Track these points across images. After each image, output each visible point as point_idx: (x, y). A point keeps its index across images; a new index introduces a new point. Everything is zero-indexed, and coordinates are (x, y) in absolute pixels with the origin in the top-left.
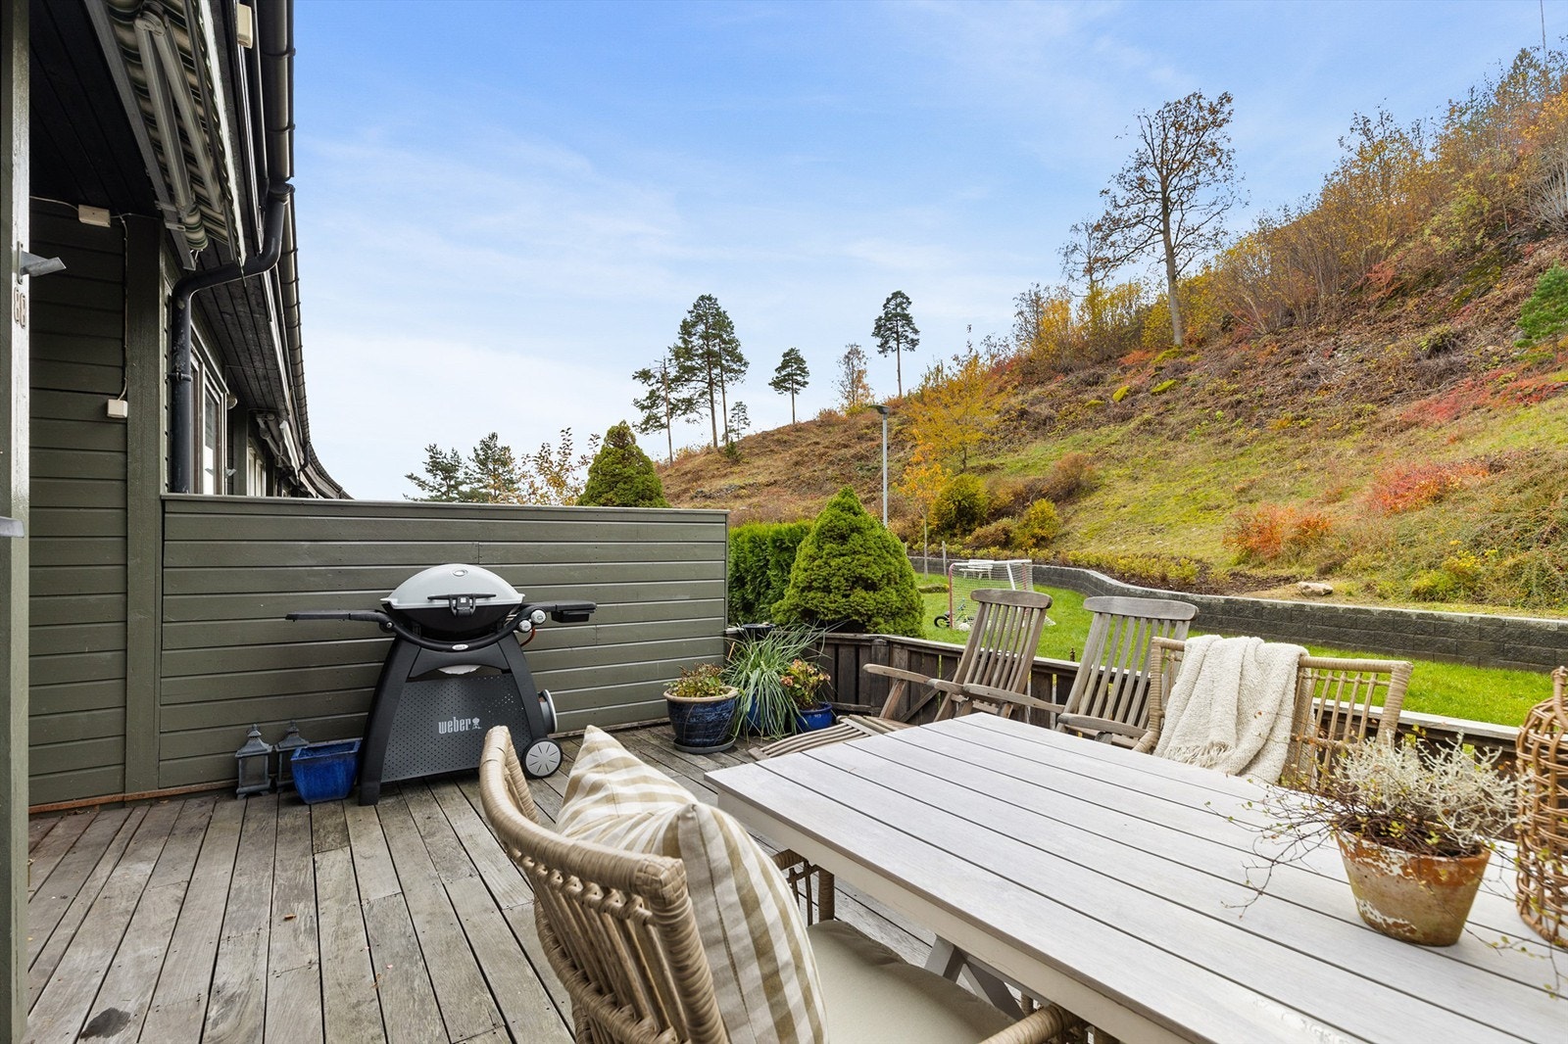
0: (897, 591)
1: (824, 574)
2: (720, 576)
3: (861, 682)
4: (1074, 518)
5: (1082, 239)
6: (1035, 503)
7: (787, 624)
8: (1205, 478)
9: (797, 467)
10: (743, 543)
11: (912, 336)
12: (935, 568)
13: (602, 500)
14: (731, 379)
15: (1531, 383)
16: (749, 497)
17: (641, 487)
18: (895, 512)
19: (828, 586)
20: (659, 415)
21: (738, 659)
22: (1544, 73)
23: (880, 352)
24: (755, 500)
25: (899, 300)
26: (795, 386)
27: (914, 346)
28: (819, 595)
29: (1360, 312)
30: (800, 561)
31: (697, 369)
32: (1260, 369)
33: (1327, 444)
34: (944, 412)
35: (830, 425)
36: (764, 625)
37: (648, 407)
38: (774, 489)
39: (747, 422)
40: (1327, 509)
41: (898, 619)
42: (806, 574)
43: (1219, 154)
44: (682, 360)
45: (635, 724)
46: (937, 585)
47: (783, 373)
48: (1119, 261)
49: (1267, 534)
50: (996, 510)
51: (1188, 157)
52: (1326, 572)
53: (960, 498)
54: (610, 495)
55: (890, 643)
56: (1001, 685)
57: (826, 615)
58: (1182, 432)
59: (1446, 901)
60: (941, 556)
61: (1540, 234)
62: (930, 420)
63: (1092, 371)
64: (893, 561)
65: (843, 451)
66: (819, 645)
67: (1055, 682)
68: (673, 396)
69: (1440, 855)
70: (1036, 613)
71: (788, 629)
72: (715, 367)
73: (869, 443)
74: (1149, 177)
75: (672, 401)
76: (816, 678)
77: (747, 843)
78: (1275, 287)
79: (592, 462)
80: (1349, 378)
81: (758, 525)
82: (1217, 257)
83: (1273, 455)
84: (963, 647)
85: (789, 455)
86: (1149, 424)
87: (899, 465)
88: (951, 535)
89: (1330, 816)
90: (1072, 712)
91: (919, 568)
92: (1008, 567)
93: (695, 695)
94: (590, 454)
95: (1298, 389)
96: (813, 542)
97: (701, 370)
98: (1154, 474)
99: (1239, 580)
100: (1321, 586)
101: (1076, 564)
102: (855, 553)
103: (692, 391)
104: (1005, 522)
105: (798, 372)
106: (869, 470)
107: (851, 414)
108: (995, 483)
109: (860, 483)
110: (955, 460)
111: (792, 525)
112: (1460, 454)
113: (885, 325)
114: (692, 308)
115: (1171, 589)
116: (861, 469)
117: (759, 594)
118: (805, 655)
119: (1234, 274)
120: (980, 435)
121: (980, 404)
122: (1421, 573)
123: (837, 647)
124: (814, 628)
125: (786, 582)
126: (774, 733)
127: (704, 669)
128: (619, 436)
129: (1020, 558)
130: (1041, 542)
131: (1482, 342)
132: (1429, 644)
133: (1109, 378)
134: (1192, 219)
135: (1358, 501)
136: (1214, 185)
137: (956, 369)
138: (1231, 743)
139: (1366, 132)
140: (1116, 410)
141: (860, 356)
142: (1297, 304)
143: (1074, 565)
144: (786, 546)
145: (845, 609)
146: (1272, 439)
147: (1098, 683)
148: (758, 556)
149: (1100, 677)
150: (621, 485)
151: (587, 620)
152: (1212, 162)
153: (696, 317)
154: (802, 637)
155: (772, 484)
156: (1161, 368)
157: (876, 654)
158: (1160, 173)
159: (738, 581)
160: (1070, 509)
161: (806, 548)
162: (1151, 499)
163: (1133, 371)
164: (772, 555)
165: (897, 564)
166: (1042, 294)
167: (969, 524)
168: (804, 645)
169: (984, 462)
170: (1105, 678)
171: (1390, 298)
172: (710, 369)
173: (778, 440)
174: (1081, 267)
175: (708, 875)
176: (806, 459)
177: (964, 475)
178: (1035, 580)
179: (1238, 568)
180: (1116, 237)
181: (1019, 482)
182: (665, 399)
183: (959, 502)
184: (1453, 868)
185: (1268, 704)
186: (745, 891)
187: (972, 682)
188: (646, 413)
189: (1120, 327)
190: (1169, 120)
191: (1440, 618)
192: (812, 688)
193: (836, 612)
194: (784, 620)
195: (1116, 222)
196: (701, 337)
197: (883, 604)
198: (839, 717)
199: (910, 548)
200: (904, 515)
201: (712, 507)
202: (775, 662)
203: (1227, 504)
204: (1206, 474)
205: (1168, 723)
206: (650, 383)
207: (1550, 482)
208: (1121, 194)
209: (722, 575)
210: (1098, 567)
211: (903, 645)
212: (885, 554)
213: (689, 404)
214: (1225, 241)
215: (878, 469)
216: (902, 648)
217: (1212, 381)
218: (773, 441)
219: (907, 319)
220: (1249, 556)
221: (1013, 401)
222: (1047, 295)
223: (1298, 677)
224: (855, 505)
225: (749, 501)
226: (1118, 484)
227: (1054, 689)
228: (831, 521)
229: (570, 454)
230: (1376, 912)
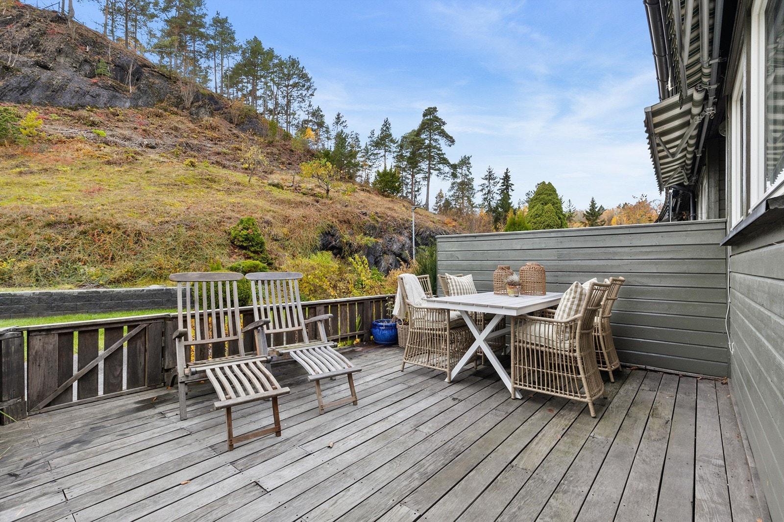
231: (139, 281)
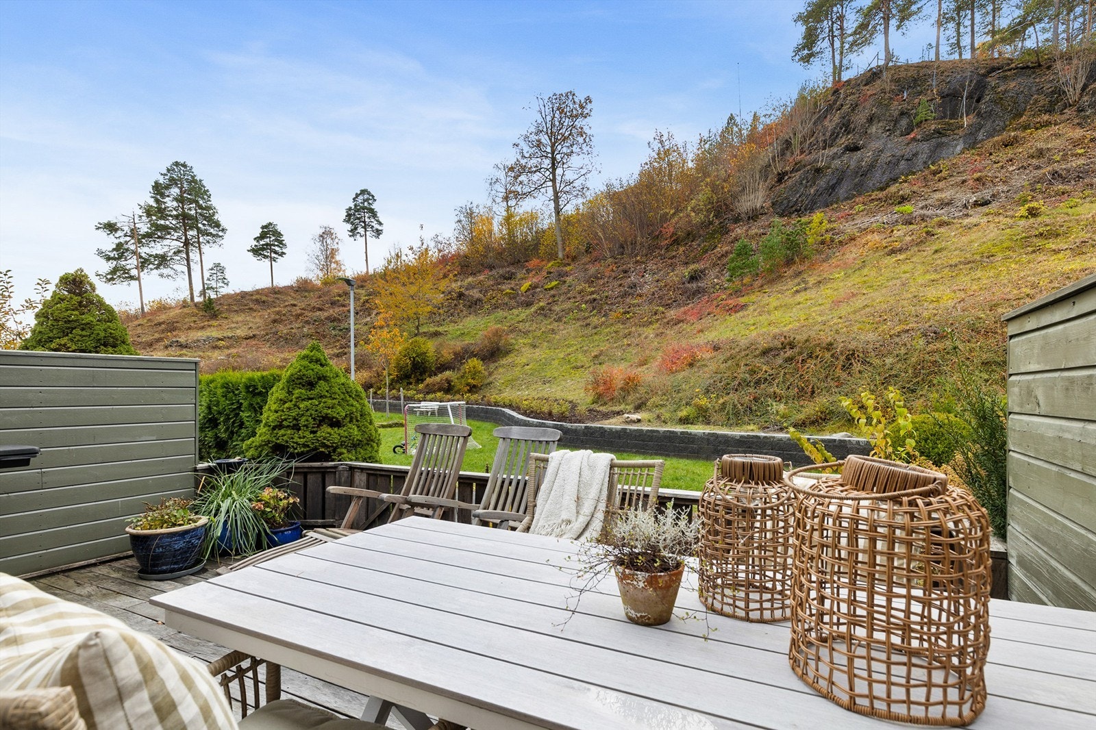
0: (358, 427)
1: (293, 414)
2: (190, 418)
3: (327, 501)
4: (495, 372)
5: (501, 175)
6: (469, 361)
7: (259, 457)
8: (575, 347)
9: (276, 324)
10: (216, 388)
11: (377, 226)
12: (395, 408)
13: (53, 345)
14: (208, 242)
15: (732, 302)
16: (228, 348)
17: (102, 334)
18: (362, 364)
19: (298, 425)
20: (128, 267)
21: (209, 492)
22: (740, 130)
23: (350, 236)
24: (233, 351)
25: (366, 196)
26: (273, 255)
27: (379, 234)
28: (289, 432)
29: (657, 251)
30: (272, 403)
31: (171, 228)
32: (606, 280)
33: (640, 330)
34: (403, 289)
35: (306, 291)
36: (236, 459)
37: (114, 259)
38: (253, 342)
39: (226, 281)
40: (639, 369)
41: (359, 449)
42: (276, 415)
43: (584, 136)
44: (154, 218)
45: (93, 561)
46: (396, 421)
47: (262, 243)
48: (526, 195)
49: (609, 385)
50: (441, 365)
51: (567, 134)
52: (638, 408)
53: (414, 355)
54: (64, 340)
55: (352, 468)
56: (436, 494)
57: (296, 449)
58: (563, 316)
59: (664, 597)
60: (400, 400)
61: (737, 220)
62: (391, 294)
63: (508, 269)
64: (355, 403)
65: (318, 313)
66: (289, 474)
67: (474, 488)
68: (144, 251)
69: (661, 572)
70: (461, 440)
71: (259, 462)
72: (191, 228)
73: (341, 309)
74: (543, 141)
75: (143, 255)
76: (286, 501)
77: (164, 656)
78: (615, 229)
79: (40, 306)
80: (652, 290)
81: (231, 373)
82: (583, 204)
83: (613, 335)
84: (409, 468)
85: (269, 314)
86: (543, 309)
87: (367, 327)
88: (408, 383)
89: (612, 558)
90: (485, 509)
91: (379, 408)
92: (449, 407)
93: (162, 527)
94: (37, 298)
95: (625, 295)
96: (283, 388)
97: (175, 230)
98: (546, 344)
99: (593, 414)
100: (635, 417)
101: (496, 404)
102: (321, 397)
103: (166, 249)
104: (448, 373)
105: (276, 243)
106: (341, 330)
107: (325, 283)
108: (441, 344)
109: (333, 340)
110: (411, 326)
111: (265, 373)
112: (701, 340)
113: (354, 215)
114: (165, 171)
115: (554, 420)
116: (334, 329)
117: (232, 433)
118: (276, 483)
119: (592, 216)
120: (429, 309)
121: (429, 285)
122: (683, 408)
123: (305, 475)
124: (284, 460)
125: (259, 422)
126: (245, 552)
127: (171, 502)
128: (75, 284)
129: (458, 400)
130: (473, 389)
131: (712, 278)
132: (685, 449)
133: (519, 276)
134: (569, 176)
135: (654, 365)
136: (582, 155)
137: (411, 257)
138: (573, 519)
139: (661, 142)
140: (523, 298)
141: (334, 237)
142: (626, 241)
143: (495, 405)
144: (257, 392)
145: (313, 443)
146: (612, 325)
147: (502, 487)
148: (231, 399)
149: (503, 482)
150: (77, 331)
151: (28, 465)
152: (580, 140)
153: (170, 180)
154: (273, 468)
155: (251, 338)
156: (551, 273)
157: (340, 478)
158: (550, 140)
159: (211, 422)
160: (492, 366)
161: (276, 393)
162: (544, 360)
163: (534, 272)
164: (246, 399)
165: (358, 405)
166: (474, 209)
167: (421, 375)
168: (275, 474)
169: (432, 329)
170: (507, 483)
171: (671, 245)
172: (186, 230)
173: (257, 300)
174: (501, 195)
175: (115, 693)
176: (283, 318)
177: (417, 338)
178: (468, 416)
179: (593, 406)
180: (523, 178)
181: (458, 345)
182: (134, 253)
183: (414, 358)
184: (667, 578)
185: (593, 493)
186: (160, 699)
187: (415, 493)
188: (112, 264)
189: (525, 241)
190: (556, 105)
191: (691, 434)
192: (283, 510)
193: (305, 445)
194: (256, 454)
195: (524, 168)
196: (176, 199)
197: (346, 437)
198: (305, 531)
199: (375, 393)
200: (370, 367)
201: (189, 356)
202: (247, 491)
203: (587, 365)
204: (576, 345)
205: (538, 510)
206: (117, 235)
207: (738, 357)
208: (527, 150)
209: (192, 416)
210: (510, 407)
211: (362, 469)
212: (348, 398)
213: (163, 260)
214: (588, 194)
215: (348, 330)
216: (362, 472)
217: (580, 284)
218: (252, 300)
219: (373, 213)
220: (598, 398)
221: (454, 285)
222: (477, 211)
223: (610, 474)
224: (322, 358)
225: (227, 352)
226: (523, 350)
227: (474, 493)
228: (300, 371)
229: (9, 296)
230: (633, 612)
231: (829, 426)
